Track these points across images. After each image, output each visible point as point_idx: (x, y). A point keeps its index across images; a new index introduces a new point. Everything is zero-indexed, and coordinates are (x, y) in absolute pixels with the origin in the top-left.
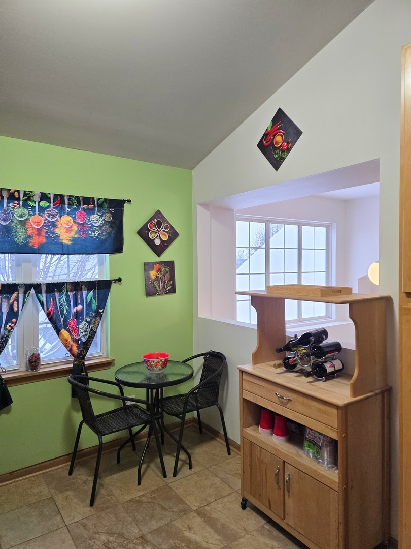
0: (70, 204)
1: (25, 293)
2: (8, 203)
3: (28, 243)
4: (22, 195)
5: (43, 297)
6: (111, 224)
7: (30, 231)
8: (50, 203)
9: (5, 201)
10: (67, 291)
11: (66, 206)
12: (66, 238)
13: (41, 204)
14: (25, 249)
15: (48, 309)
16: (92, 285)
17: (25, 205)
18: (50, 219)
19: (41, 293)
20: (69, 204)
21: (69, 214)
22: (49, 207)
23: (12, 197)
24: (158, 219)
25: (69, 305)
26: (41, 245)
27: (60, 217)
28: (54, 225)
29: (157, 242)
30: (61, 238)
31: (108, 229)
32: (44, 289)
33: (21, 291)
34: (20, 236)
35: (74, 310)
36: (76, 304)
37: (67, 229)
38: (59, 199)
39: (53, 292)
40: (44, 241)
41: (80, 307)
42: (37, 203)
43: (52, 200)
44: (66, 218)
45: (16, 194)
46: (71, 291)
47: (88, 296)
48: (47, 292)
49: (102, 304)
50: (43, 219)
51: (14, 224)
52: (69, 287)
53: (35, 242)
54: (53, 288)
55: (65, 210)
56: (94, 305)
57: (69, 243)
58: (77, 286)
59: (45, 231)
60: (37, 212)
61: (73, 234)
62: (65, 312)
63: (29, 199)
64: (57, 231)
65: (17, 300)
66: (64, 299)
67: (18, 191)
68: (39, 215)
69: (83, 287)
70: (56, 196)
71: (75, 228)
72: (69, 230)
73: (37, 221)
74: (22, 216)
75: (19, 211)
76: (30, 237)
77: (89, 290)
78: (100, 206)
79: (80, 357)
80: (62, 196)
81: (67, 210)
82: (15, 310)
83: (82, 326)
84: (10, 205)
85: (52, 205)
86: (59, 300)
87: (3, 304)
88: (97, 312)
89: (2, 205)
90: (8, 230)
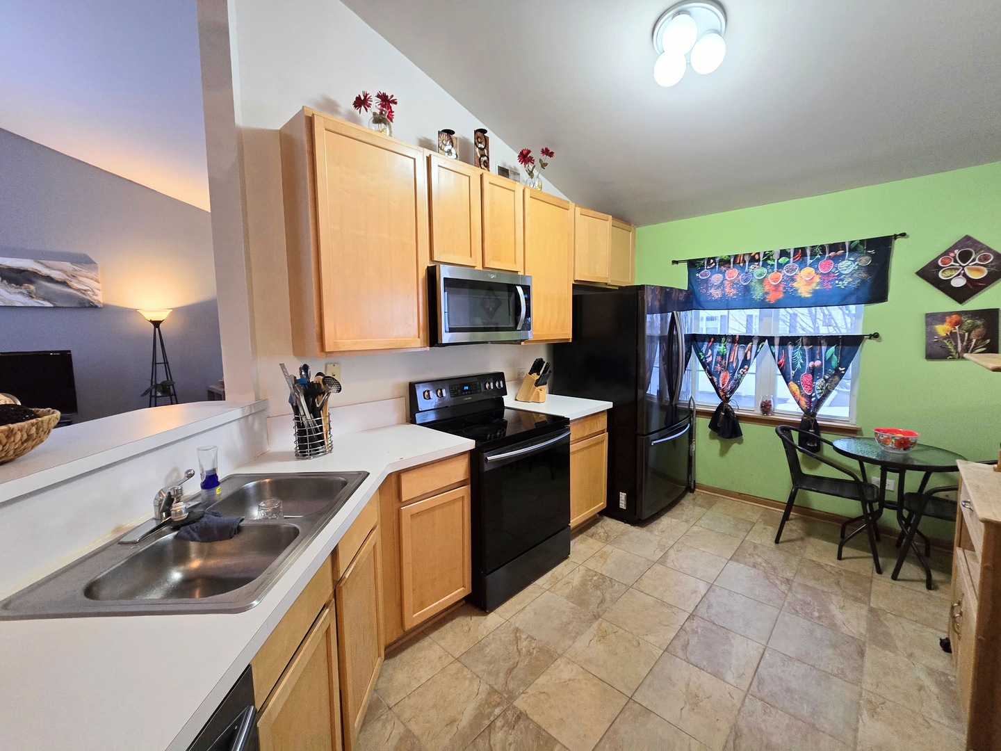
0: (813, 255)
1: (759, 344)
2: (749, 265)
3: (764, 299)
4: (762, 256)
5: (776, 349)
6: (869, 269)
7: (767, 288)
8: (790, 258)
9: (747, 264)
10: (802, 345)
11: (809, 258)
12: (804, 291)
13: (780, 261)
14: (763, 305)
15: (779, 360)
16: (832, 340)
17: (765, 265)
18: (788, 274)
19: (774, 345)
20: (811, 255)
21: (811, 265)
22: (788, 262)
23: (753, 260)
24: (966, 249)
25: (804, 360)
26: (778, 301)
27: (801, 270)
28: (792, 279)
29: (959, 283)
30: (799, 291)
31: (864, 275)
32: (777, 341)
33: (755, 342)
34: (758, 294)
35: (809, 365)
36: (813, 359)
37: (807, 281)
38: (801, 252)
39: (786, 345)
40: (782, 296)
41: (818, 363)
42: (776, 261)
43: (792, 255)
44: (809, 270)
45: (757, 257)
46: (807, 345)
47: (828, 351)
48: (780, 345)
49: (845, 361)
50: (781, 275)
51: (753, 284)
52: (805, 340)
53: (771, 298)
54: (784, 341)
55: (806, 263)
56: (834, 363)
57: (809, 296)
58: (814, 341)
59: (783, 286)
60: (776, 269)
61: (814, 286)
62: (799, 366)
63: (769, 258)
64: (795, 285)
65: (751, 350)
66: (798, 353)
67: (758, 253)
68: (777, 271)
69: (822, 342)
70: (796, 250)
71: (817, 279)
72: (809, 282)
73: (775, 277)
74: (761, 275)
75: (757, 271)
76: (767, 293)
77: (829, 345)
78: (854, 250)
79: (810, 413)
80: (803, 249)
81: (809, 261)
82: (748, 358)
83: (819, 383)
84: (751, 267)
85: (792, 259)
86: (793, 353)
87: (739, 352)
88: (837, 370)
89: (743, 268)
90: (747, 289)
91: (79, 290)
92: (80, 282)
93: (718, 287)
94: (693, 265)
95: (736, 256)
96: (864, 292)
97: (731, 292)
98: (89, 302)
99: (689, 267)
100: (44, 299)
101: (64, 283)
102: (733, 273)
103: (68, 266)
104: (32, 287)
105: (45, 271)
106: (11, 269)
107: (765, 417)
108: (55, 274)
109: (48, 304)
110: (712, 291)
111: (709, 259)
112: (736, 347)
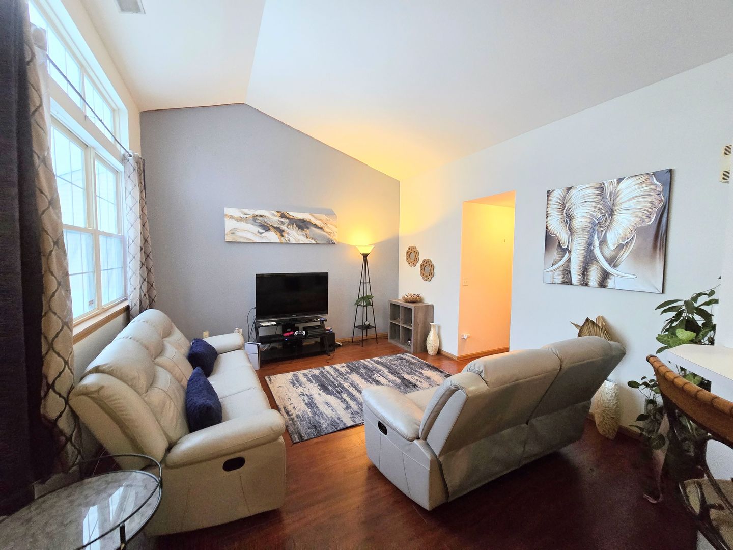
91: (327, 232)
92: (329, 227)
98: (332, 240)
100: (313, 239)
101: (321, 228)
103: (323, 217)
104: (308, 230)
105: (314, 221)
106: (300, 220)
108: (319, 223)
109: (314, 242)
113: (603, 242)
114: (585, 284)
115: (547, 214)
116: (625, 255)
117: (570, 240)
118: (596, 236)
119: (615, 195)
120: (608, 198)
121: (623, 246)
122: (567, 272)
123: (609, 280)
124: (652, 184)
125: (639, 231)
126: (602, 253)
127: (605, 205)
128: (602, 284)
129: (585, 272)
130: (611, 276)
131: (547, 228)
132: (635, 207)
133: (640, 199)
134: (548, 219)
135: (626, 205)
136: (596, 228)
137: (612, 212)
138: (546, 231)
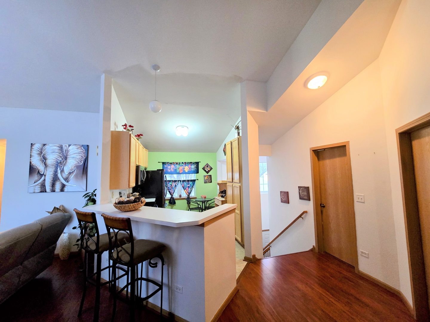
0: (187, 164)
5: (182, 183)
6: (196, 167)
12: (186, 171)
14: (179, 173)
15: (182, 185)
16: (191, 181)
22: (183, 165)
23: (177, 164)
24: (207, 165)
26: (182, 173)
28: (184, 168)
29: (207, 171)
32: (182, 181)
33: (177, 181)
34: (178, 171)
35: (188, 186)
36: (188, 185)
41: (189, 185)
43: (184, 163)
44: (187, 167)
47: (191, 183)
49: (194, 184)
54: (184, 181)
56: (192, 185)
58: (188, 181)
59: (183, 170)
60: (181, 166)
61: (188, 170)
62: (186, 186)
63: (180, 164)
65: (176, 183)
66: (186, 183)
67: (178, 162)
72: (187, 169)
73: (181, 168)
75: (178, 166)
76: (180, 171)
77: (191, 182)
78: (194, 164)
79: (189, 196)
80: (186, 162)
81: (187, 165)
82: (176, 185)
83: (190, 189)
87: (174, 184)
88: (192, 186)
89: (175, 165)
90: (176, 170)
93: (170, 169)
94: (163, 163)
95: (173, 162)
96: (196, 172)
97: (172, 170)
99: (162, 164)
102: (173, 166)
107: (180, 198)
110: (168, 170)
111: (167, 162)
112: (173, 183)
113: (62, 171)
114: (53, 191)
115: (31, 156)
116: (72, 177)
117: (45, 170)
118: (59, 169)
119: (67, 151)
120: (65, 152)
121: (71, 173)
122: (43, 186)
123: (65, 188)
124: (82, 149)
125: (77, 167)
126: (62, 176)
127: (63, 154)
128: (62, 190)
129: (53, 185)
130: (66, 186)
131: (30, 163)
132: (76, 157)
133: (77, 154)
134: (32, 158)
135: (72, 156)
136: (59, 165)
137: (66, 158)
138: (30, 165)
